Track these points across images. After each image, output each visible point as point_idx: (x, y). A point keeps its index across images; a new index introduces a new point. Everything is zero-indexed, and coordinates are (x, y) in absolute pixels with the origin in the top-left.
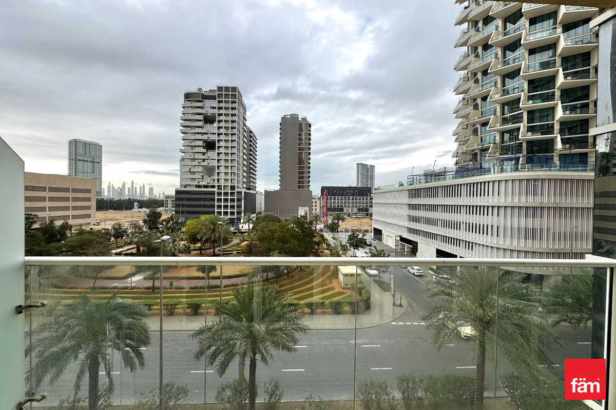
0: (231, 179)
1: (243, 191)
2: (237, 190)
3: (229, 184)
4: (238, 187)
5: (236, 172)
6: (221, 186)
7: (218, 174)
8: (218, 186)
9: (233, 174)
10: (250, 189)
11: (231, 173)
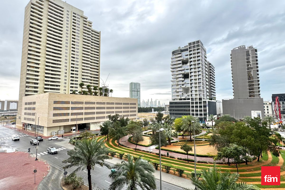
0: (199, 94)
1: (207, 101)
2: (203, 100)
3: (198, 97)
4: (204, 99)
5: (202, 89)
6: (193, 98)
7: (191, 91)
8: (192, 98)
9: (200, 91)
10: (211, 99)
11: (199, 90)
